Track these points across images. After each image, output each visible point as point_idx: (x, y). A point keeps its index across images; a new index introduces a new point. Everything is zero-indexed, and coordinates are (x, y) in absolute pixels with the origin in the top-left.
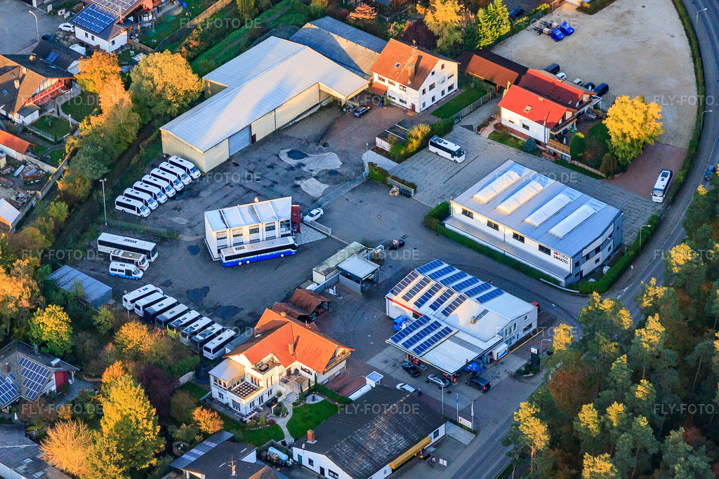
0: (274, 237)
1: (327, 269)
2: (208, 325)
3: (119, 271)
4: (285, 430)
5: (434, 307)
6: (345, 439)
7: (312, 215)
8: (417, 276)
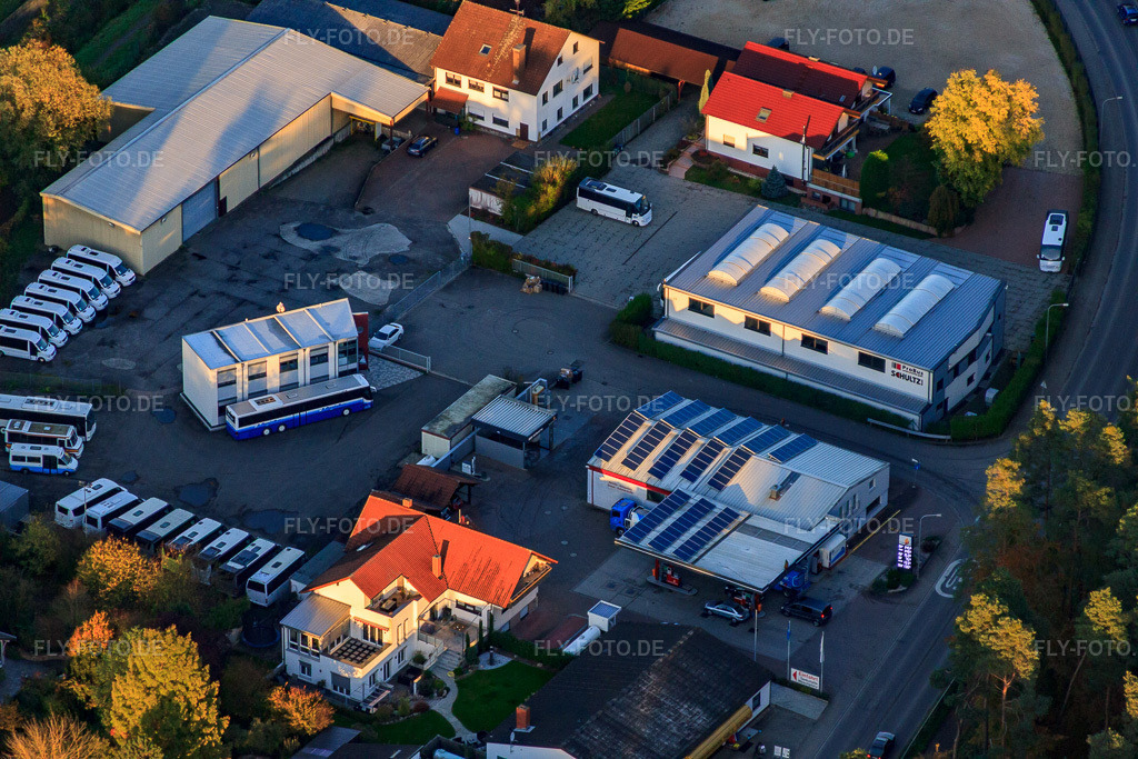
0: (326, 378)
1: (450, 427)
2: (243, 544)
3: (31, 459)
4: (453, 720)
5: (691, 474)
6: (594, 718)
7: (383, 336)
8: (641, 422)
